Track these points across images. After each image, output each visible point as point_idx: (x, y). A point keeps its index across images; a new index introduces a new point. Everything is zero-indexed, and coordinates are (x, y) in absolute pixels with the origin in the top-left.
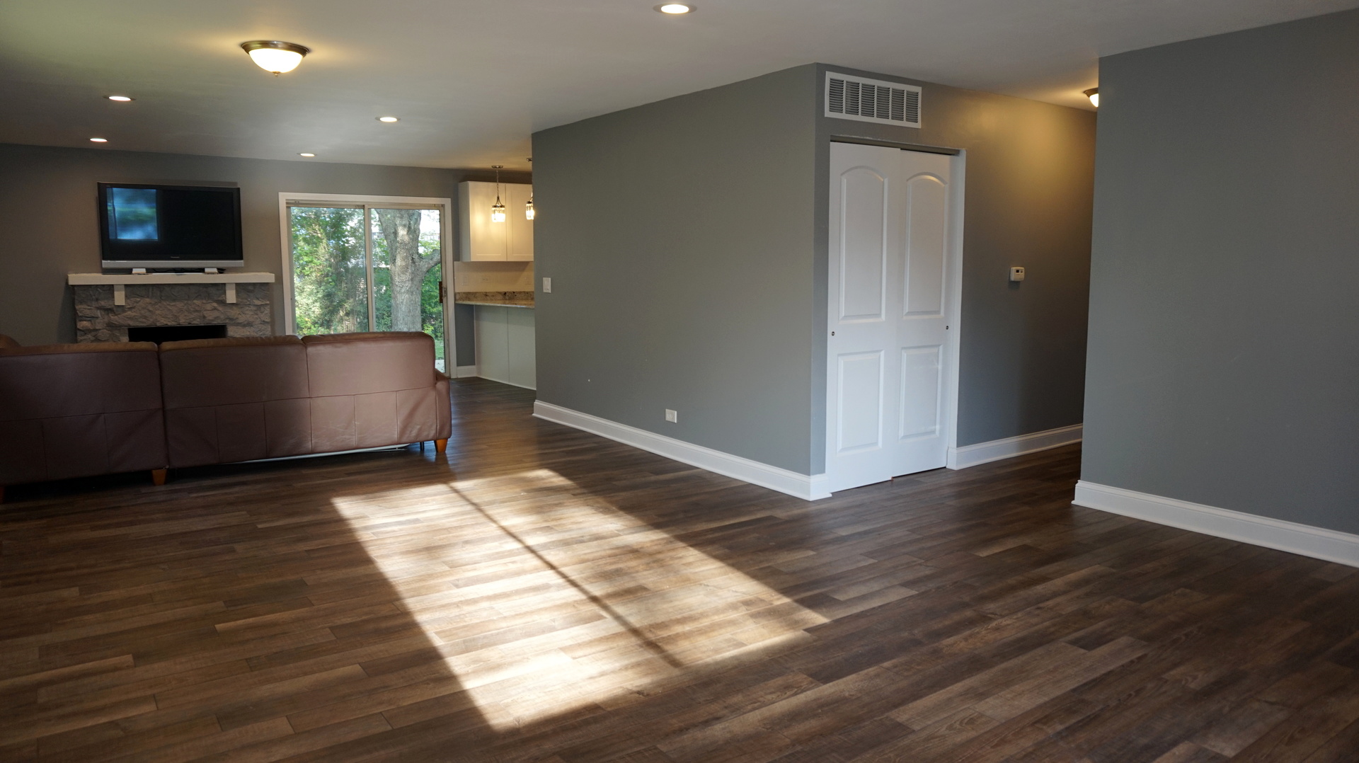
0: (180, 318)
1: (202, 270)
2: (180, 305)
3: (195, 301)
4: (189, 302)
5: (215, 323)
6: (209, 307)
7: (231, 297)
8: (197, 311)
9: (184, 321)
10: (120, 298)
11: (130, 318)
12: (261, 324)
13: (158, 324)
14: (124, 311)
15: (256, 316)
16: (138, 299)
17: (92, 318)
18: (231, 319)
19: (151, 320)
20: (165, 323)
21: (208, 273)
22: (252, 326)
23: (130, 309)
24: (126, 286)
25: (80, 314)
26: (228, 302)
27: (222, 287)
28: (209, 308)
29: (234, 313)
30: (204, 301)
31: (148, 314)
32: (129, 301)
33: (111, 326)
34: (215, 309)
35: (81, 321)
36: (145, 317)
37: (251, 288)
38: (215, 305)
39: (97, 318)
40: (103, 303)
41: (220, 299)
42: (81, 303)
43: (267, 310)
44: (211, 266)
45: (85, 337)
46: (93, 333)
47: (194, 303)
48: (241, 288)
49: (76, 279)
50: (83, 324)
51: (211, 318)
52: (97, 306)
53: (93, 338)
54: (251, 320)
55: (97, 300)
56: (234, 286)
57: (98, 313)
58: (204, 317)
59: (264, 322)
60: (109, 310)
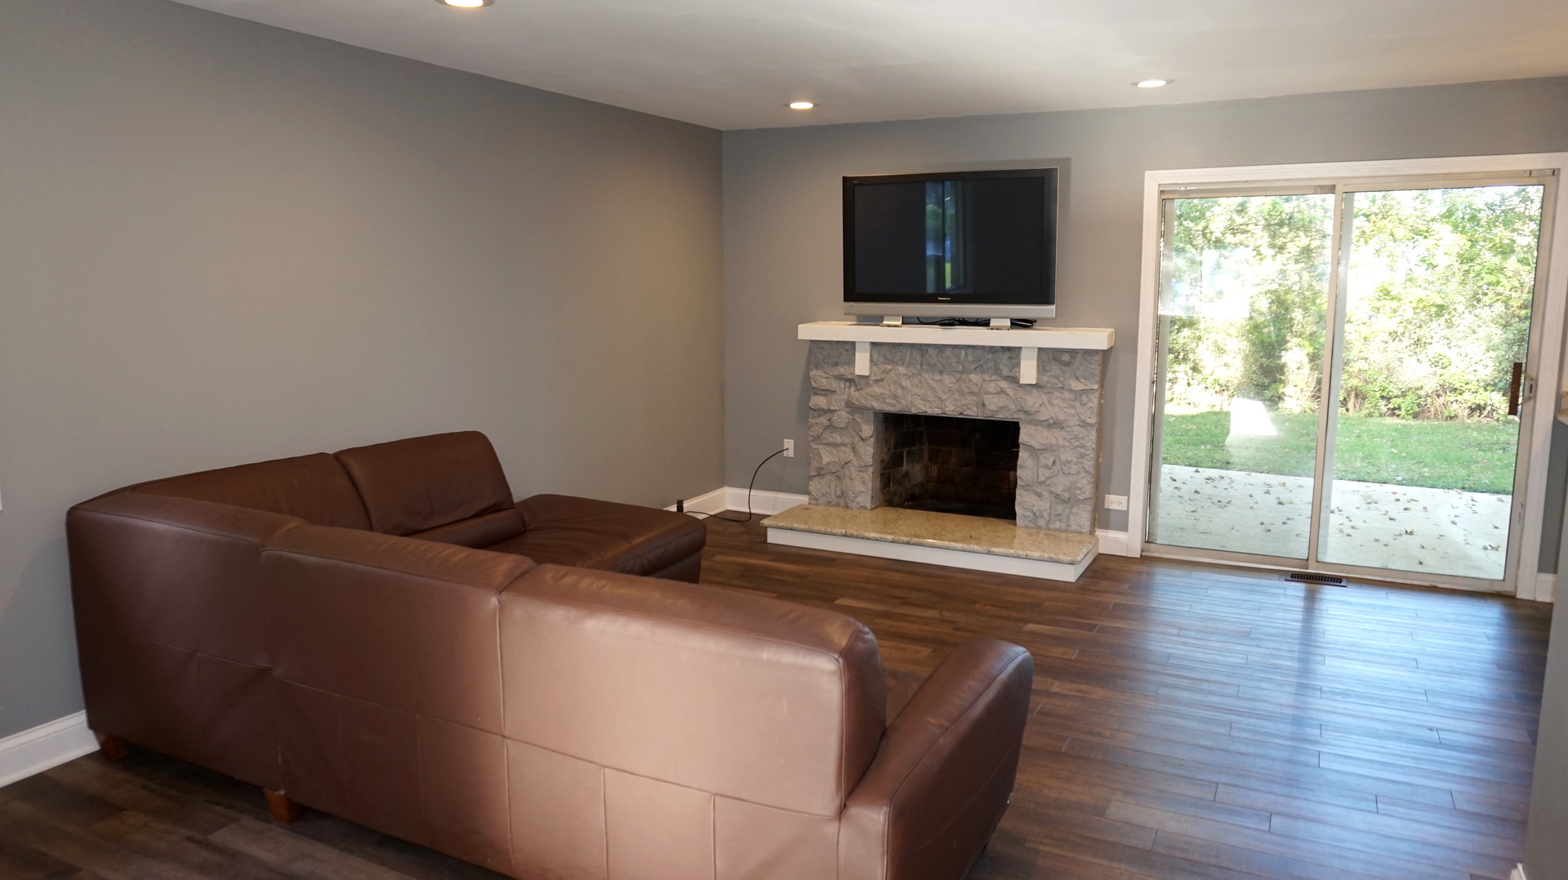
0: (947, 403)
1: (985, 323)
2: (948, 380)
3: (973, 377)
4: (965, 376)
5: (1000, 416)
6: (992, 387)
7: (1028, 372)
8: (972, 393)
9: (952, 408)
10: (862, 364)
11: (875, 397)
12: (1079, 425)
13: (914, 411)
14: (868, 385)
15: (1073, 411)
16: (889, 367)
17: (827, 392)
18: (1026, 412)
19: (904, 403)
20: (924, 409)
21: (998, 329)
22: (1062, 428)
23: (876, 381)
24: (874, 344)
25: (814, 385)
26: (1022, 381)
27: (1013, 352)
28: (992, 390)
29: (1032, 401)
30: (987, 377)
31: (900, 392)
32: (875, 368)
33: (851, 406)
34: (1002, 391)
35: (816, 394)
36: (895, 397)
37: (1066, 357)
38: (1004, 384)
39: (834, 392)
40: (842, 370)
41: (1011, 374)
42: (817, 368)
43: (1094, 400)
44: (1001, 313)
45: (818, 421)
46: (829, 415)
47: (970, 380)
48: (1049, 357)
49: (808, 332)
50: (820, 401)
51: (993, 407)
52: (836, 373)
53: (826, 423)
54: (1062, 417)
55: (836, 364)
56: (1035, 353)
57: (835, 385)
58: (984, 405)
59: (1084, 424)
60: (852, 381)
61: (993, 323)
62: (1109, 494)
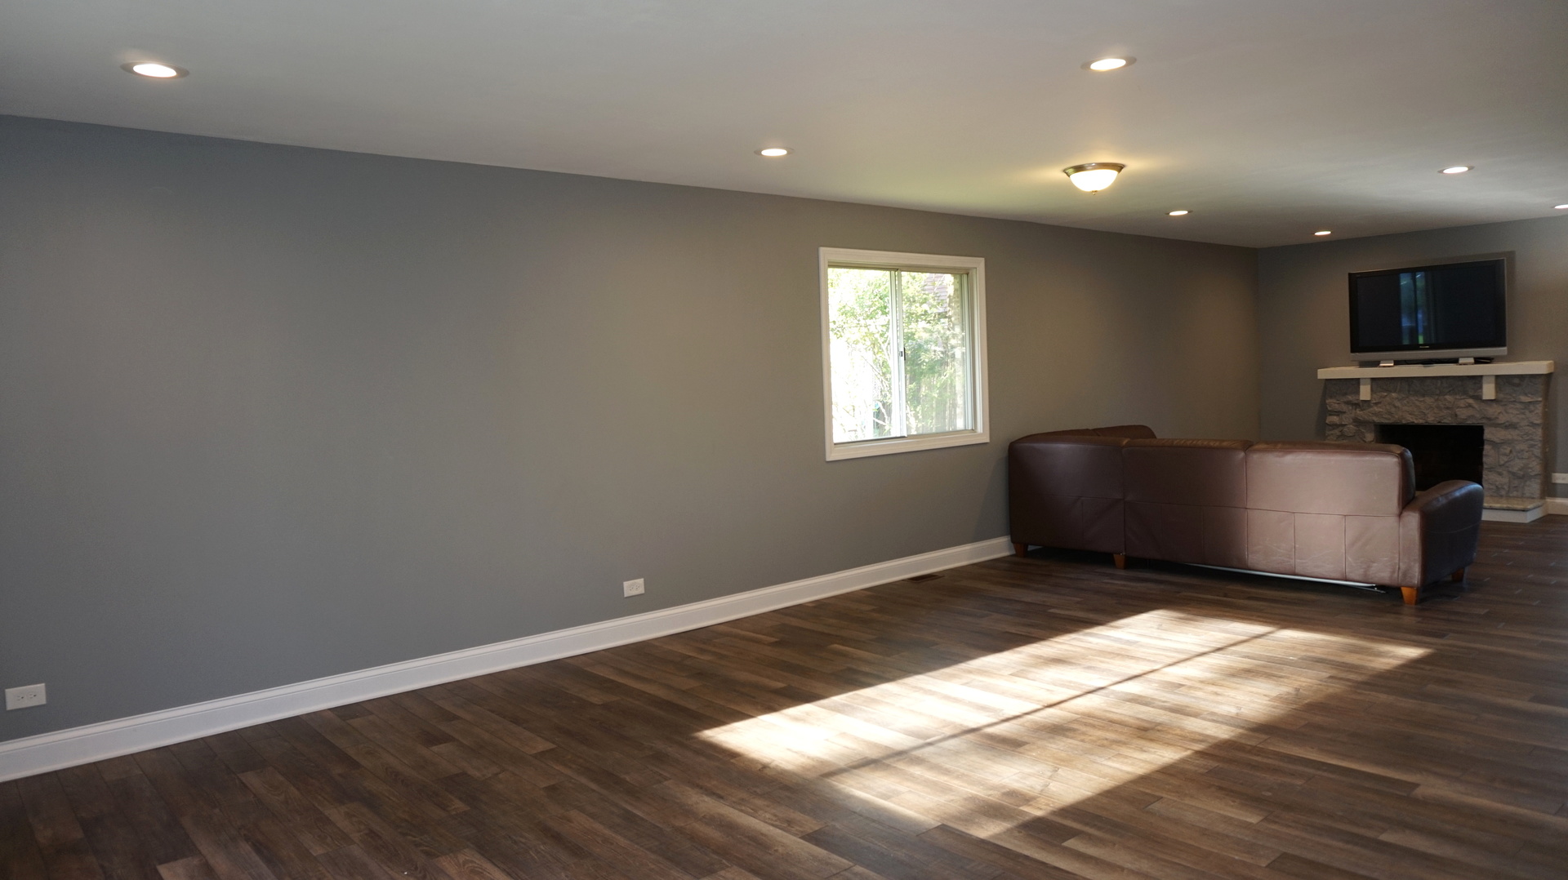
0: (1429, 416)
1: (1455, 361)
2: (1429, 400)
3: (1447, 397)
4: (1441, 397)
5: (1469, 422)
6: (1462, 403)
7: (1489, 391)
8: (1448, 408)
9: (1433, 419)
10: (1365, 393)
11: (1376, 414)
12: (1528, 425)
13: (1404, 422)
14: (1370, 406)
15: (1523, 416)
16: (1385, 394)
17: (1338, 413)
18: (1489, 419)
19: (1397, 417)
20: (1412, 420)
21: (1465, 364)
22: (1516, 428)
23: (1376, 404)
24: (1373, 379)
25: (1329, 409)
26: (1484, 398)
27: (1477, 380)
28: (1462, 405)
29: (1492, 411)
30: (1458, 397)
31: (1393, 410)
32: (1374, 395)
33: (1358, 422)
34: (1470, 406)
35: (1331, 415)
36: (1390, 413)
37: (1516, 381)
38: (1471, 401)
39: (1344, 413)
40: (1350, 398)
41: (1476, 394)
42: (1331, 397)
43: (1539, 409)
44: (1467, 356)
45: (1332, 432)
46: (1341, 428)
47: (1445, 399)
48: (1502, 381)
49: (1324, 374)
50: (1335, 419)
51: (1463, 417)
52: (1345, 400)
53: (1339, 434)
54: (1515, 420)
55: (1346, 394)
56: (1493, 379)
57: (1344, 408)
58: (1456, 415)
59: (1533, 425)
60: (1359, 405)
61: (1461, 361)
62: (1555, 472)
